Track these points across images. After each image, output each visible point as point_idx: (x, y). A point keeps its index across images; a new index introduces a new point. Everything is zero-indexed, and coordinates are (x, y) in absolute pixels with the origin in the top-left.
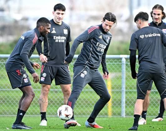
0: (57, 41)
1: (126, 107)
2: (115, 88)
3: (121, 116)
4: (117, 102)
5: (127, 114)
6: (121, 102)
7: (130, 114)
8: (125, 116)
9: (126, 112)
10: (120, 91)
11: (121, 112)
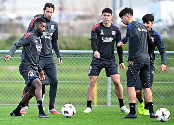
0: (104, 41)
1: (111, 97)
2: (102, 80)
3: (107, 105)
4: (104, 93)
5: (112, 104)
6: (107, 93)
7: (115, 104)
8: (110, 105)
9: (111, 102)
10: (106, 83)
11: (107, 102)
